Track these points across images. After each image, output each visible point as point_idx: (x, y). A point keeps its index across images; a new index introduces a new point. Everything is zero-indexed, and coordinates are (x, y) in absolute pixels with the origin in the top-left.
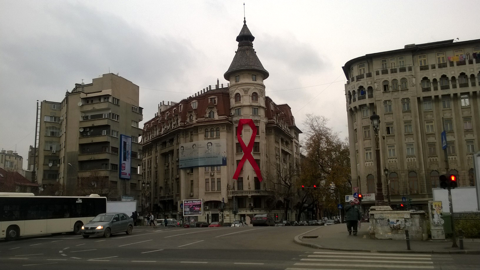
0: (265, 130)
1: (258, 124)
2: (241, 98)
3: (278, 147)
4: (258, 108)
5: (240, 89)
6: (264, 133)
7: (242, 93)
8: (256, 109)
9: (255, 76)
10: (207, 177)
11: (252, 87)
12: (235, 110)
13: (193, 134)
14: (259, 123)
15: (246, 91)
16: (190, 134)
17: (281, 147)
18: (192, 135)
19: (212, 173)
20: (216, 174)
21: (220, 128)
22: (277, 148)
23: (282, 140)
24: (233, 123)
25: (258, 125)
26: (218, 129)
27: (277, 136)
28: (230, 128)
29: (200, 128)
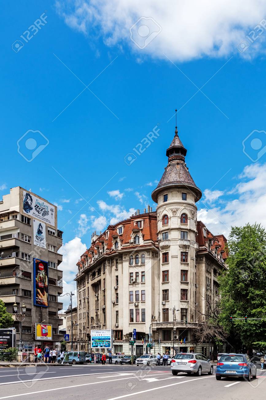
0: (194, 257)
1: (187, 249)
2: (169, 220)
3: (210, 278)
4: (187, 232)
5: (167, 210)
6: (194, 260)
7: (170, 214)
8: (185, 233)
9: (185, 195)
10: (131, 308)
11: (181, 207)
12: (162, 234)
13: (119, 262)
14: (189, 249)
15: (174, 212)
16: (115, 262)
17: (213, 278)
18: (117, 263)
19: (136, 303)
20: (140, 304)
21: (145, 254)
22: (208, 278)
23: (215, 272)
24: (160, 249)
25: (187, 251)
26: (143, 256)
27: (209, 265)
28: (157, 255)
29: (124, 255)
